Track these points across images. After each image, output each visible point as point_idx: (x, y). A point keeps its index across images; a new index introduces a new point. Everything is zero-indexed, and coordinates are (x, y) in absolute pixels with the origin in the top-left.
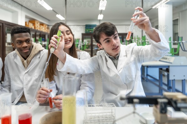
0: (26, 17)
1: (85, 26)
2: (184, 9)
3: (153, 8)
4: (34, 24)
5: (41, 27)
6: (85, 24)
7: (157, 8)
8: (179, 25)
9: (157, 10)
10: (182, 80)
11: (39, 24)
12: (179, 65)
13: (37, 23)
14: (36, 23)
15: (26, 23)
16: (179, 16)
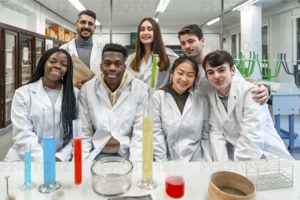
0: (47, 22)
1: (130, 35)
2: (276, 12)
3: (234, 10)
4: (57, 32)
5: (66, 37)
6: (130, 32)
7: (239, 10)
8: (268, 35)
9: (238, 13)
10: (290, 116)
11: (63, 31)
12: (287, 94)
13: (61, 31)
14: (59, 31)
15: (46, 30)
16: (269, 22)
